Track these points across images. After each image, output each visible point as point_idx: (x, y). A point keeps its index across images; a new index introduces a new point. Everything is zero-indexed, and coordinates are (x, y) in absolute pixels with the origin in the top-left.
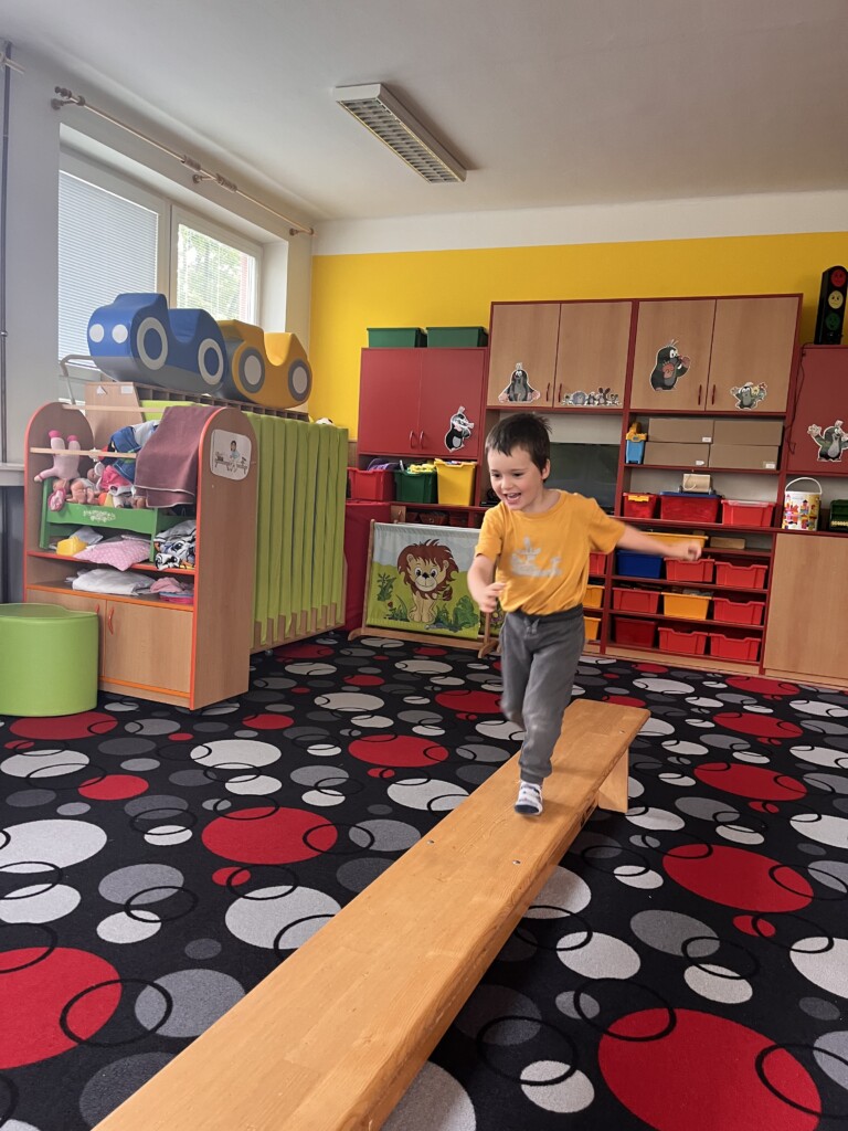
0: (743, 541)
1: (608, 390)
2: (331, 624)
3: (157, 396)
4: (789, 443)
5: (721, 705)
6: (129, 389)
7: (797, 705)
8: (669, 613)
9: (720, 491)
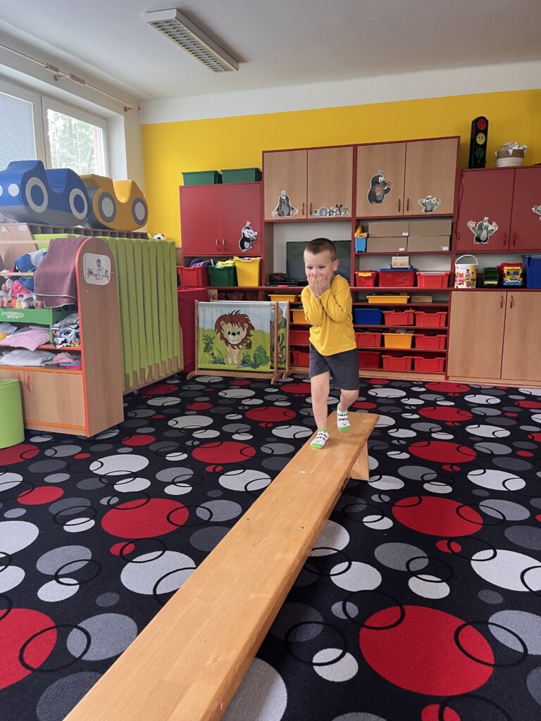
0: (431, 297)
1: (341, 206)
2: (175, 370)
3: (44, 231)
4: (456, 233)
5: (423, 402)
6: (24, 227)
7: (469, 398)
8: (387, 346)
9: (415, 266)
